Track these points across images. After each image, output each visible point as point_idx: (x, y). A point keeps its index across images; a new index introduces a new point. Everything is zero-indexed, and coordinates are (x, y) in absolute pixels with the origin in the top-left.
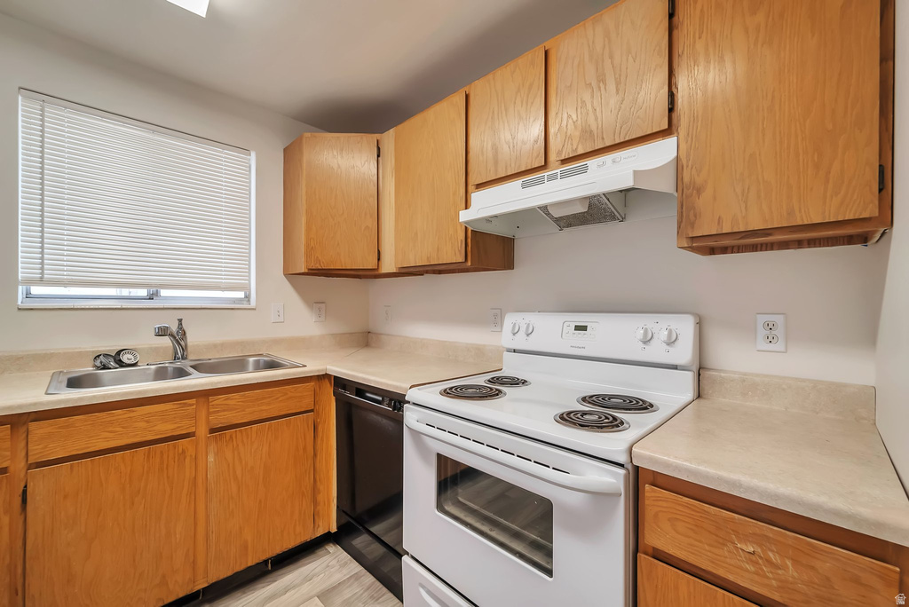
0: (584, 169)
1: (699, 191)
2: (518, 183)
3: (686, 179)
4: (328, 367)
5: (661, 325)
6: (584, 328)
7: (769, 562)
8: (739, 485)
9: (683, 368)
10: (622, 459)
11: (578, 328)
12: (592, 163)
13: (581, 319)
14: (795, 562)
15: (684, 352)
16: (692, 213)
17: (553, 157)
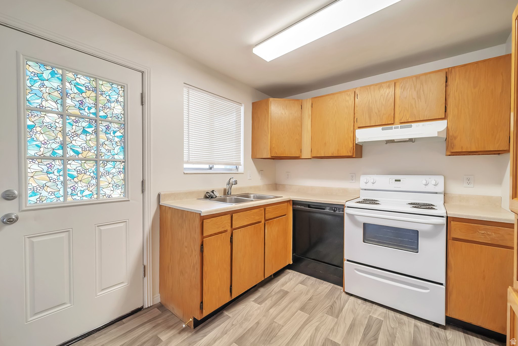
0: (411, 126)
1: (455, 138)
2: (381, 128)
3: (451, 134)
4: (291, 197)
5: (432, 180)
6: (400, 181)
7: (488, 234)
8: (481, 217)
9: (440, 193)
10: (445, 215)
11: (396, 180)
12: (414, 125)
13: (398, 177)
14: (494, 233)
15: (440, 188)
16: (452, 145)
17: (397, 120)
